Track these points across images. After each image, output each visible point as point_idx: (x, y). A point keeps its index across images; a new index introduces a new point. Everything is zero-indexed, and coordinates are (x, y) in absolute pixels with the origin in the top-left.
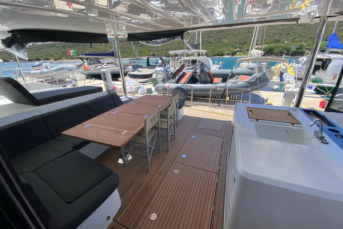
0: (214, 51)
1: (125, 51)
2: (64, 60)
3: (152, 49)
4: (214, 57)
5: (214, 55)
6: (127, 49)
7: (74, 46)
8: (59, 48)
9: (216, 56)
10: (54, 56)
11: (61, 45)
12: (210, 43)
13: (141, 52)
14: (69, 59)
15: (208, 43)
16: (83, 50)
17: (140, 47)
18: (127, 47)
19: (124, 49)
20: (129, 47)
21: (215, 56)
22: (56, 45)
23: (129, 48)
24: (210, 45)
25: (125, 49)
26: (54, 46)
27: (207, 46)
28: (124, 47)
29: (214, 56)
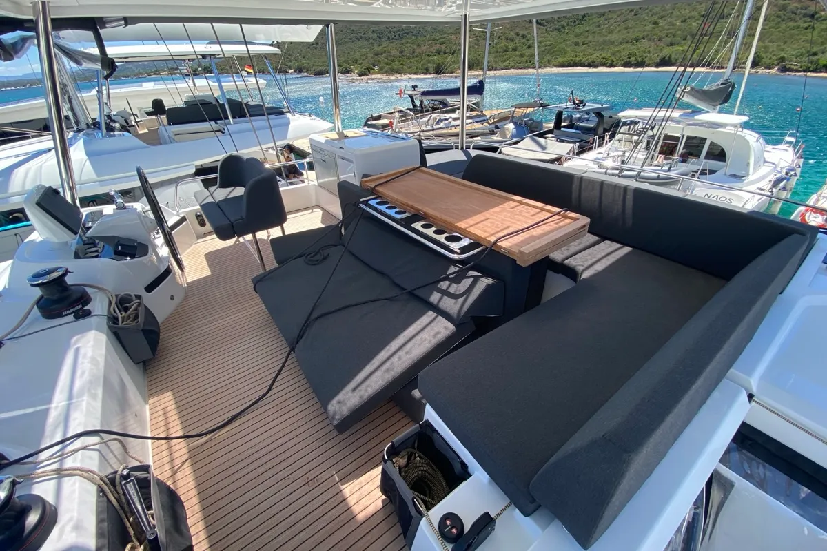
0: (815, 54)
1: (511, 45)
2: (376, 76)
3: (590, 38)
4: (809, 74)
5: (813, 67)
6: (517, 39)
7: (400, 34)
8: (371, 41)
9: (821, 72)
10: (360, 62)
11: (375, 34)
12: (812, 16)
13: (554, 52)
14: (386, 72)
15: (805, 15)
16: (415, 47)
17: (555, 33)
18: (517, 34)
19: (510, 39)
20: (525, 33)
21: (815, 71)
22: (366, 36)
23: (524, 36)
24: (806, 25)
25: (512, 40)
26: (361, 37)
27: (796, 32)
28: (512, 34)
29: (813, 71)
